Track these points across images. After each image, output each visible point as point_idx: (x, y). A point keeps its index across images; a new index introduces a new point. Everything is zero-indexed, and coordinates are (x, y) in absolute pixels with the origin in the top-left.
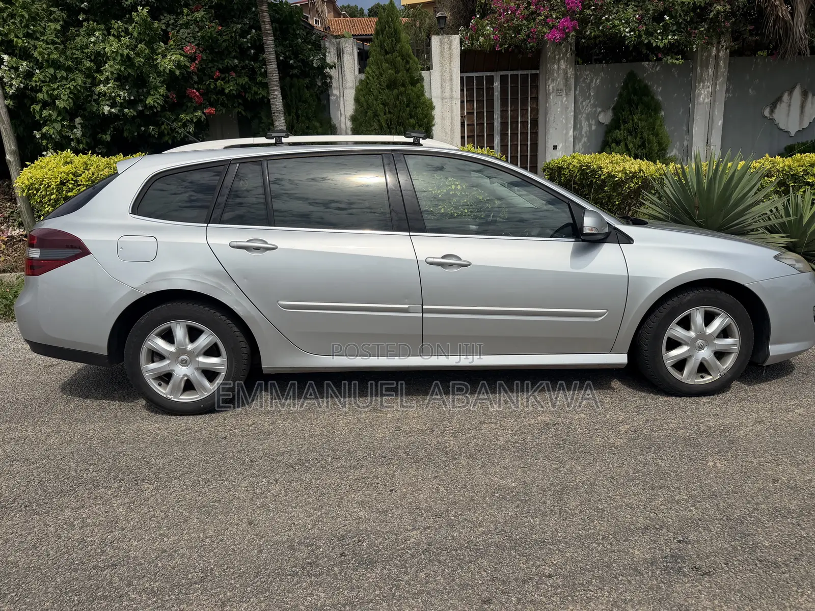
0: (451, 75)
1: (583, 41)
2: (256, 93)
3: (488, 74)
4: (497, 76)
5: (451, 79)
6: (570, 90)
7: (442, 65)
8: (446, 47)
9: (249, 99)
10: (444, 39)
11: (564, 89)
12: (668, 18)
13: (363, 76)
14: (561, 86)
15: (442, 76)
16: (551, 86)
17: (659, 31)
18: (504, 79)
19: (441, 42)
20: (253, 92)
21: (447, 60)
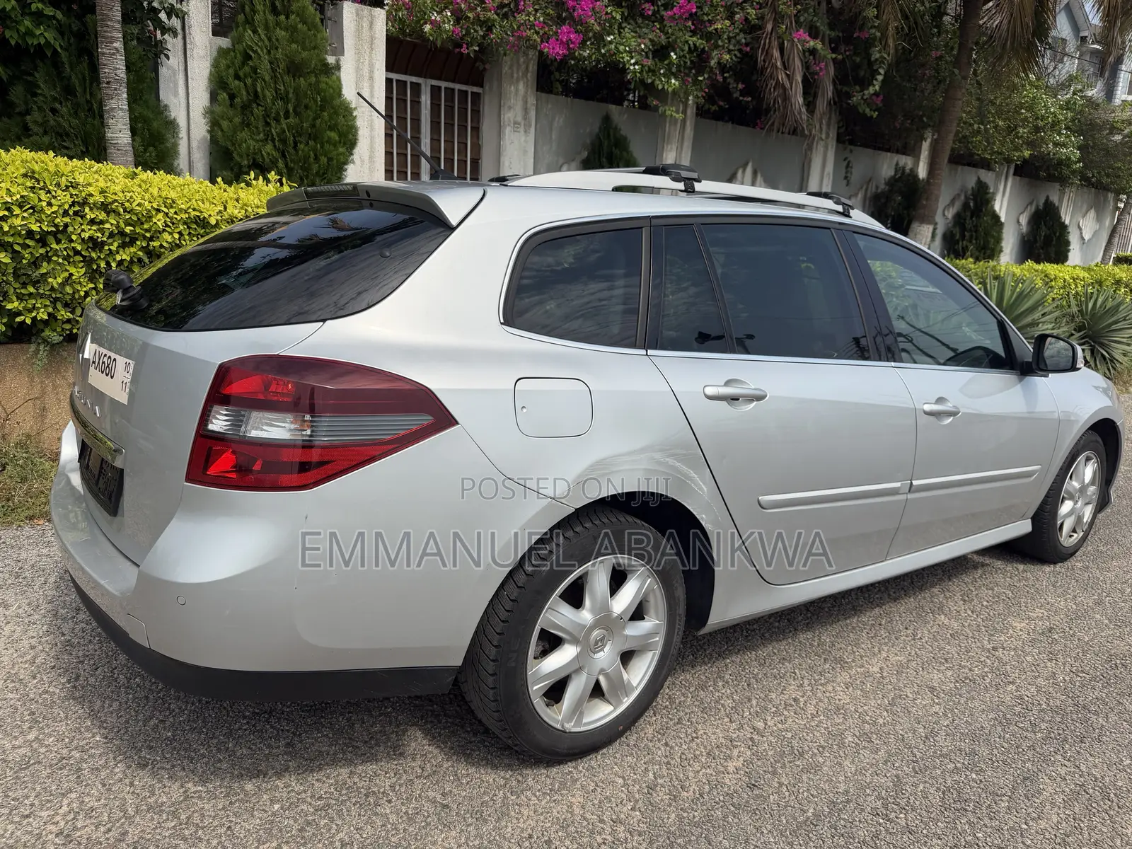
0: (371, 72)
1: (573, 62)
2: (29, 33)
3: (414, 79)
4: (426, 85)
5: (371, 78)
6: (530, 126)
7: (358, 52)
8: (366, 25)
9: (13, 43)
10: (362, 10)
11: (522, 124)
12: (675, 57)
13: (225, 42)
14: (519, 119)
15: (358, 70)
16: (508, 116)
17: (662, 72)
18: (435, 91)
19: (357, 15)
20: (23, 29)
21: (366, 46)
